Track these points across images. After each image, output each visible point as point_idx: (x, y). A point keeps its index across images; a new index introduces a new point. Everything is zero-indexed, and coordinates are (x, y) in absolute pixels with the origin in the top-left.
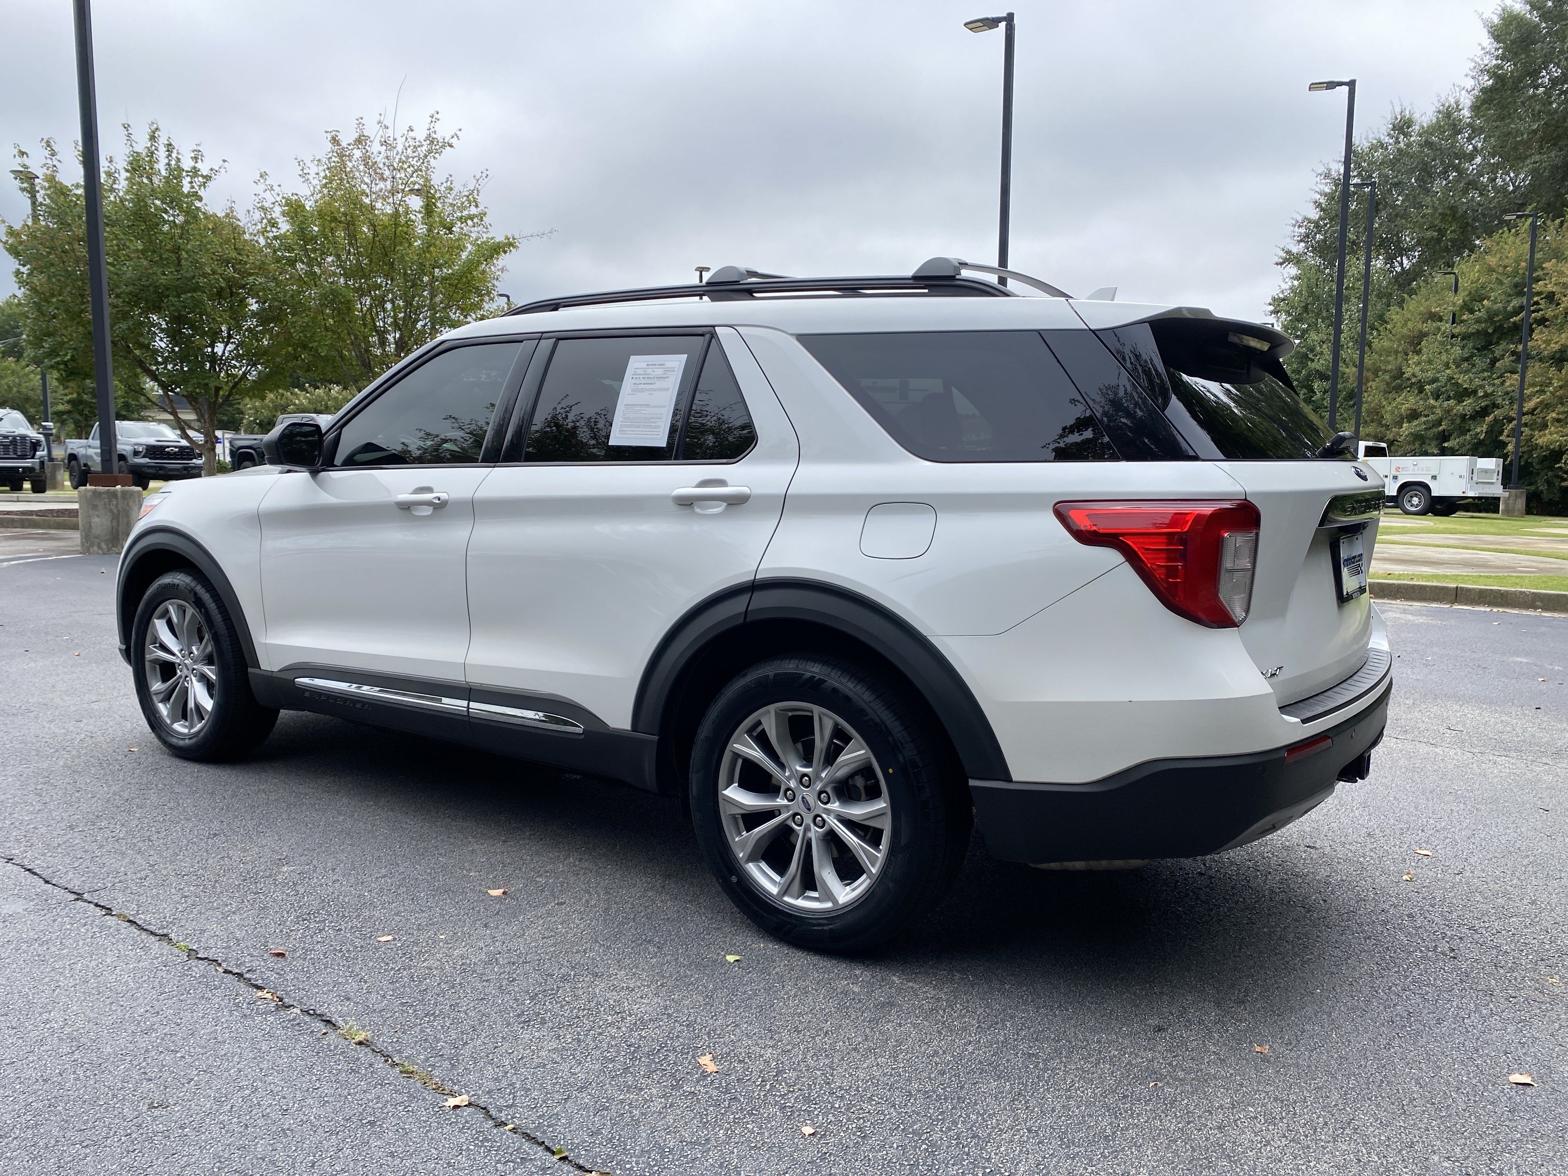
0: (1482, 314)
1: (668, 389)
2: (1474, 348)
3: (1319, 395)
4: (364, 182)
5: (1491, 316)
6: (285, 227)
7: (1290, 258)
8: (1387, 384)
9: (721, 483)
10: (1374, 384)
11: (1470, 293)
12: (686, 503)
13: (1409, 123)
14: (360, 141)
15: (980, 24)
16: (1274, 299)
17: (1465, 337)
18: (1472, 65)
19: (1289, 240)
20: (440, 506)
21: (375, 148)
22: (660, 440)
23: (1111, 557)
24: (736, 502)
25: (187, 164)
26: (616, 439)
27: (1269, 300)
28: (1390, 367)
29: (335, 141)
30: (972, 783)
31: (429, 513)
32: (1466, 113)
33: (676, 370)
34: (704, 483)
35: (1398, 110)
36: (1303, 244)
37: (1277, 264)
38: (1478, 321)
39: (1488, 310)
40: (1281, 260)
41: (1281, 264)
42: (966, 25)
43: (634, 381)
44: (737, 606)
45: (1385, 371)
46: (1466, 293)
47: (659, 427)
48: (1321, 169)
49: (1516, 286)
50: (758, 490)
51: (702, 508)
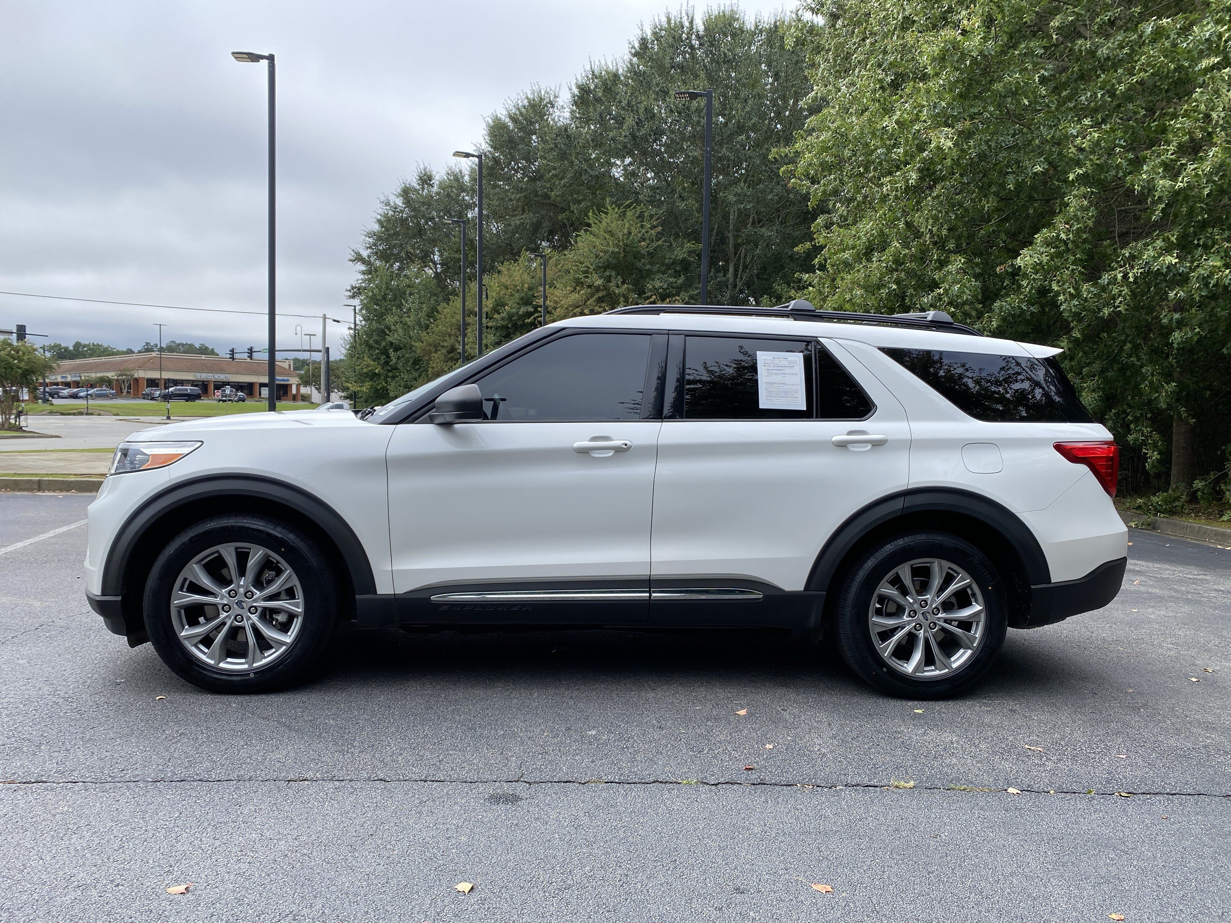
0: (504, 315)
1: (796, 374)
2: (500, 335)
3: (394, 360)
5: (510, 316)
7: (359, 258)
8: (445, 356)
9: (863, 433)
10: (436, 356)
11: (496, 300)
12: (842, 445)
13: (430, 178)
15: (246, 56)
16: (353, 288)
17: (497, 328)
18: (475, 148)
19: (360, 246)
20: (624, 450)
22: (802, 406)
23: (1083, 468)
24: (878, 444)
26: (764, 404)
27: (349, 288)
28: (446, 344)
30: (1032, 587)
31: (611, 454)
32: (467, 178)
33: (798, 362)
34: (850, 433)
35: (422, 167)
36: (369, 250)
37: (351, 260)
38: (503, 319)
39: (508, 313)
40: (353, 258)
41: (354, 261)
42: (233, 53)
43: (766, 367)
44: (898, 504)
45: (443, 347)
46: (494, 300)
47: (797, 398)
48: (383, 199)
49: (522, 299)
50: (894, 436)
51: (853, 447)
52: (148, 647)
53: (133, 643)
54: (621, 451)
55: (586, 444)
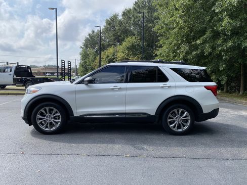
7: (81, 47)
12: (162, 87)
15: (51, 8)
23: (210, 91)
30: (199, 114)
52: (32, 126)
53: (30, 125)
54: (120, 89)
55: (113, 88)
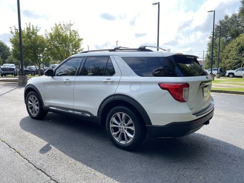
4: (61, 31)
6: (49, 37)
9: (110, 79)
14: (60, 25)
20: (70, 82)
21: (62, 25)
24: (112, 82)
25: (35, 28)
29: (56, 25)
31: (68, 83)
34: (108, 79)
42: (152, 4)
50: (115, 80)
